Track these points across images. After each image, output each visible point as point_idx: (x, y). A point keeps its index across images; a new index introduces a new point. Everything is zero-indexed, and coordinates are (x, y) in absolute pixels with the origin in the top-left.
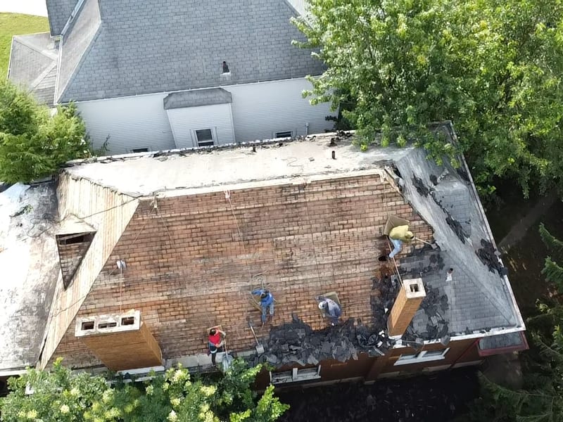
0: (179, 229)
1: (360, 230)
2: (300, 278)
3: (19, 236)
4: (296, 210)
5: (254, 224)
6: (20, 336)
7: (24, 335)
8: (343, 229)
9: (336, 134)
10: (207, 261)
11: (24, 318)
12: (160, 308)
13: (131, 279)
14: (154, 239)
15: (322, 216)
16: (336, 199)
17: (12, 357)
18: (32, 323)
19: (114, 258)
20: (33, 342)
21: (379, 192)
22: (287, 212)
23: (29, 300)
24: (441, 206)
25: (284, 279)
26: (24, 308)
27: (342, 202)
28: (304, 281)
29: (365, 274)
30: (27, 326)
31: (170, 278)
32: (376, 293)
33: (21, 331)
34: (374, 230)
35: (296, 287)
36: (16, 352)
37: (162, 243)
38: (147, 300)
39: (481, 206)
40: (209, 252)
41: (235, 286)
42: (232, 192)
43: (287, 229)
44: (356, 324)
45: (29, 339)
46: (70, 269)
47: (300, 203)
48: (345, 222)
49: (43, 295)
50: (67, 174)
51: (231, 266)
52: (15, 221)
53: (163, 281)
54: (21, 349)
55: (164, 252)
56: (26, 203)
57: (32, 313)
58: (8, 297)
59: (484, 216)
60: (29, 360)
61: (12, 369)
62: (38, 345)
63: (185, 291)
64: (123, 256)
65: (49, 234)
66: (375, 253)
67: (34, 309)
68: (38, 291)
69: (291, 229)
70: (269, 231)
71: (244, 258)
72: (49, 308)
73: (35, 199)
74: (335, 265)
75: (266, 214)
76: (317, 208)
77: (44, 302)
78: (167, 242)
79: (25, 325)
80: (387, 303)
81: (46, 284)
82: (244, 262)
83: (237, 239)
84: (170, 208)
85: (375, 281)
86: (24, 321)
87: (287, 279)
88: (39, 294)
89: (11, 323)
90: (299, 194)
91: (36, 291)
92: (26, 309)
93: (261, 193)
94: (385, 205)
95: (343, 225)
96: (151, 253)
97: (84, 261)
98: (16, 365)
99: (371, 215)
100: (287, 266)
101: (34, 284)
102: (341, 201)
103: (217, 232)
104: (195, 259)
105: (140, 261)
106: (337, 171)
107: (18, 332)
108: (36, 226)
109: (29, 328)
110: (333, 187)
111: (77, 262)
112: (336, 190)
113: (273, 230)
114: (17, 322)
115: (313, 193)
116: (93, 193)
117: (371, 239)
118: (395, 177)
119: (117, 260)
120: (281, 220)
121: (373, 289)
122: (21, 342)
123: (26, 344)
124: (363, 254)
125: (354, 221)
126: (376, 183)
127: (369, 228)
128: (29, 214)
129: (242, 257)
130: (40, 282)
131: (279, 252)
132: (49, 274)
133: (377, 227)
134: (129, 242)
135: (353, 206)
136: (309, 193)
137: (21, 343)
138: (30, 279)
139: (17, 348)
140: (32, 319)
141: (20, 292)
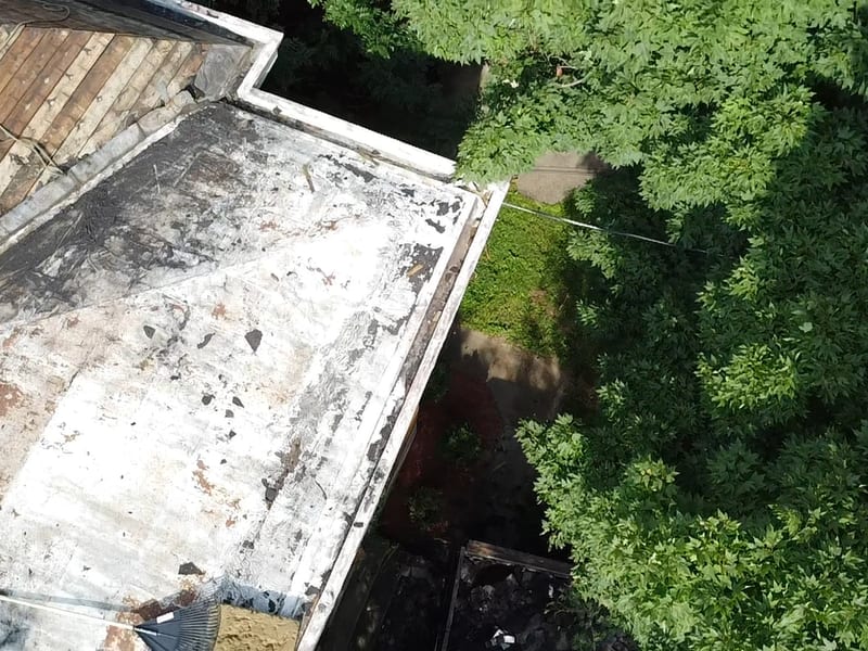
6: (219, 191)
7: (202, 188)
11: (171, 235)
17: (279, 152)
18: (153, 207)
20: (188, 158)
23: (113, 283)
26: (148, 264)
30: (179, 207)
33: (204, 205)
36: (259, 158)
45: (193, 171)
49: (53, 266)
54: (237, 157)
57: (132, 236)
60: (230, 122)
62: (178, 142)
67: (115, 243)
68: (62, 293)
72: (63, 215)
77: (66, 244)
79: (181, 216)
86: (176, 225)
88: (62, 277)
89: (225, 243)
91: (65, 296)
92: (144, 257)
98: (278, 130)
101: (53, 325)
107: (217, 205)
109: (172, 198)
114: (200, 236)
122: (224, 177)
123: (213, 162)
130: (25, 318)
137: (226, 173)
138: (63, 364)
139: (248, 168)
140: (146, 219)
141: (132, 338)
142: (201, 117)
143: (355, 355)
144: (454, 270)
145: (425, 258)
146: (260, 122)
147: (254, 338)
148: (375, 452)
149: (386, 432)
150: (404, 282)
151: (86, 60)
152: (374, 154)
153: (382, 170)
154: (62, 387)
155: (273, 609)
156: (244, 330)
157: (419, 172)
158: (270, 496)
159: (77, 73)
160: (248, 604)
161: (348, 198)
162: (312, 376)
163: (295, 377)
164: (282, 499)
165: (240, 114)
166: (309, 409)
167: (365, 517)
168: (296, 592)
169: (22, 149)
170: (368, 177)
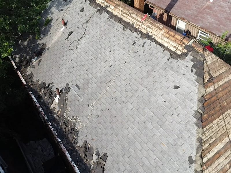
9: (18, 72)
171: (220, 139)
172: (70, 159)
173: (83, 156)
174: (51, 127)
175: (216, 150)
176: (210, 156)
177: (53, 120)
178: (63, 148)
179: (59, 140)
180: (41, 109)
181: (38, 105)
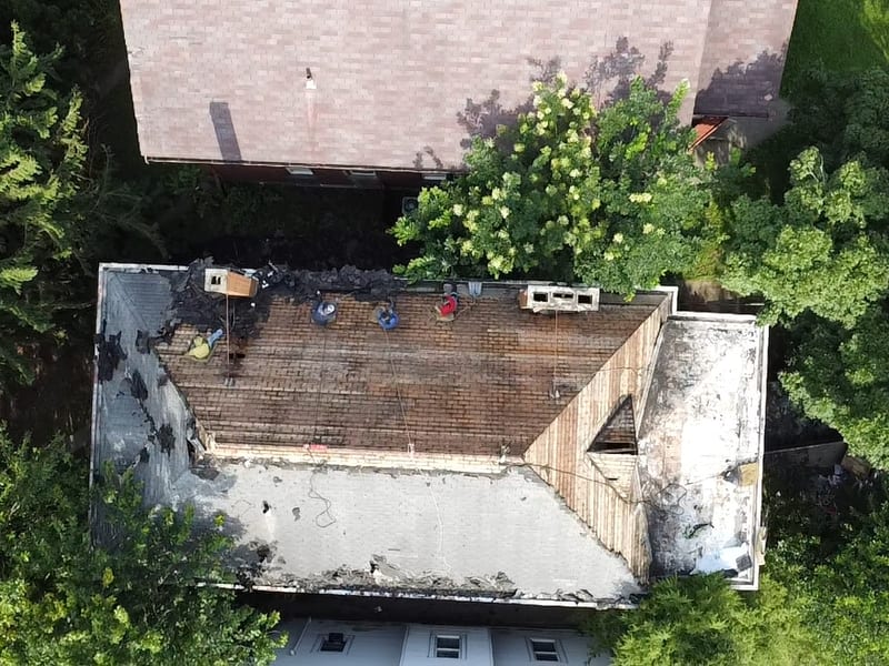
0: (478, 420)
1: (258, 388)
2: (343, 351)
3: (698, 492)
4: (330, 418)
5: (386, 412)
6: (688, 355)
7: (682, 356)
8: (278, 392)
9: (255, 587)
10: (450, 384)
11: (683, 376)
12: (515, 345)
13: (545, 379)
14: (512, 414)
15: (300, 408)
16: (277, 423)
17: (696, 333)
18: (673, 369)
19: (563, 403)
20: (672, 347)
21: (222, 423)
22: (342, 419)
23: (678, 398)
24: (148, 416)
25: (363, 352)
26: (683, 388)
27: (272, 418)
28: (341, 347)
29: (266, 343)
30: (680, 365)
31: (499, 373)
32: (257, 325)
33: (686, 362)
34: (240, 384)
35: (352, 344)
36: (692, 338)
37: (501, 409)
38: (528, 356)
39: (93, 433)
40: (446, 392)
41: (423, 355)
42: (405, 449)
43: (346, 401)
44: (292, 300)
45: (676, 351)
46: (623, 416)
47: (323, 425)
48: (274, 398)
49: (660, 400)
50: (636, 576)
51: (422, 375)
52: (705, 517)
53: (507, 372)
54: (685, 340)
55: (501, 400)
56: (693, 544)
57: (674, 381)
58: (704, 407)
59: (94, 418)
60: (675, 326)
61: (695, 319)
62: (666, 342)
63: (484, 358)
64: (551, 402)
65: (658, 485)
66: (246, 362)
67: (671, 385)
68: (668, 407)
69: (342, 401)
70: (370, 403)
71: (406, 380)
72: (652, 383)
73: (682, 550)
74: (300, 357)
75: (368, 420)
76: (305, 418)
77: (659, 391)
78: (496, 409)
80: (250, 311)
81: (657, 413)
82: (406, 376)
83: (410, 400)
84: (485, 444)
85: (257, 336)
86: (683, 372)
87: (360, 352)
88: (665, 402)
89: (699, 373)
90: (321, 435)
91: (669, 407)
92: (681, 386)
93: (369, 443)
94: (219, 409)
95: (277, 396)
96: (517, 401)
97: (605, 420)
98: (691, 323)
99: (240, 401)
100: (356, 364)
101: (671, 417)
102: (272, 420)
103: (433, 410)
104: (465, 388)
105: (532, 395)
106: (268, 463)
107: (690, 361)
108: (675, 501)
109: (677, 363)
110: (277, 436)
111: (614, 422)
112: (275, 432)
113: (364, 402)
114: (692, 373)
115: (304, 434)
116: (592, 513)
117: (248, 376)
118: (195, 442)
119: (560, 399)
120: (351, 411)
121: (262, 329)
123: (679, 345)
124: (262, 363)
125: (263, 397)
126: (222, 432)
127: (247, 387)
128: (687, 524)
129: (408, 382)
130: (664, 418)
131: (362, 379)
132: (654, 426)
133: (236, 387)
134: (541, 416)
135: (259, 413)
136: (308, 434)
137: (686, 348)
138: (678, 425)
139: (690, 342)
140: (674, 373)
141: (691, 411)
142: (667, 330)
143: (745, 390)
144: (762, 351)
145: (753, 352)
146: (684, 323)
147: (718, 397)
148: (759, 413)
149: (760, 406)
150: (750, 362)
151: (642, 336)
152: (723, 321)
153: (729, 327)
154: (681, 431)
155: (750, 462)
156: (715, 396)
157: (739, 322)
158: (739, 435)
159: (641, 341)
160: (743, 463)
161: (724, 342)
162: (736, 401)
163: (733, 402)
164: (742, 435)
165: (677, 322)
166: (739, 409)
167: (763, 432)
168: (753, 456)
169: (640, 372)
170: (726, 331)
171: (588, 492)
172: (468, 599)
173: (477, 588)
174: (407, 596)
175: (591, 507)
176: (592, 518)
177: (395, 590)
178: (446, 598)
179: (433, 597)
180: (367, 594)
181: (354, 593)
